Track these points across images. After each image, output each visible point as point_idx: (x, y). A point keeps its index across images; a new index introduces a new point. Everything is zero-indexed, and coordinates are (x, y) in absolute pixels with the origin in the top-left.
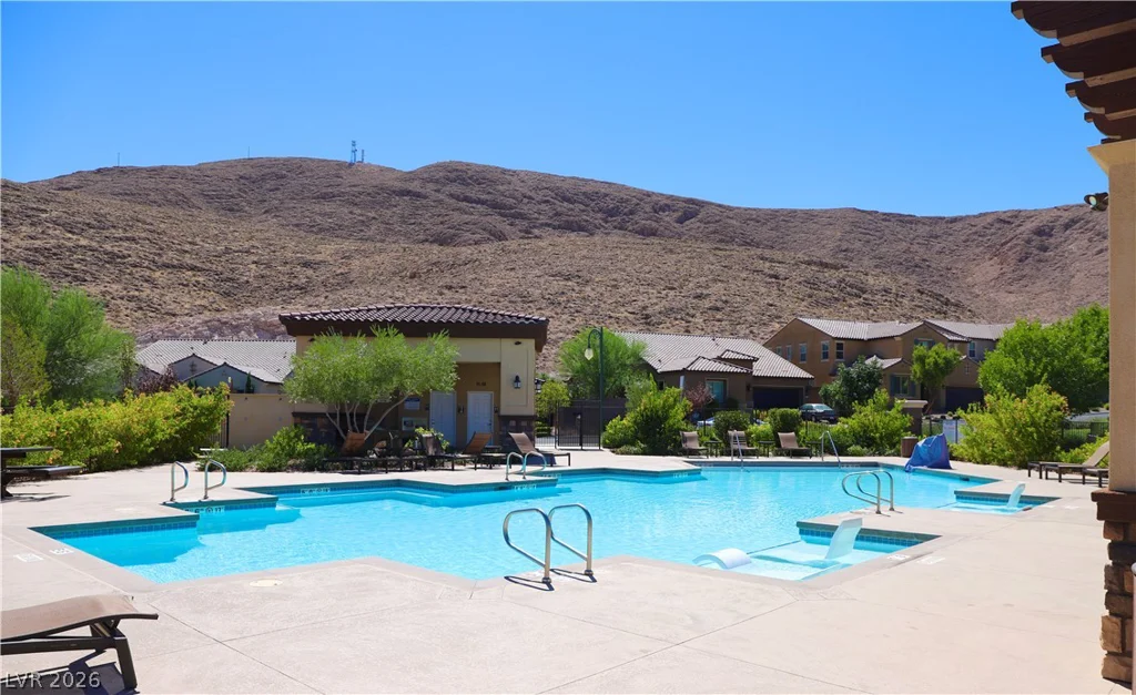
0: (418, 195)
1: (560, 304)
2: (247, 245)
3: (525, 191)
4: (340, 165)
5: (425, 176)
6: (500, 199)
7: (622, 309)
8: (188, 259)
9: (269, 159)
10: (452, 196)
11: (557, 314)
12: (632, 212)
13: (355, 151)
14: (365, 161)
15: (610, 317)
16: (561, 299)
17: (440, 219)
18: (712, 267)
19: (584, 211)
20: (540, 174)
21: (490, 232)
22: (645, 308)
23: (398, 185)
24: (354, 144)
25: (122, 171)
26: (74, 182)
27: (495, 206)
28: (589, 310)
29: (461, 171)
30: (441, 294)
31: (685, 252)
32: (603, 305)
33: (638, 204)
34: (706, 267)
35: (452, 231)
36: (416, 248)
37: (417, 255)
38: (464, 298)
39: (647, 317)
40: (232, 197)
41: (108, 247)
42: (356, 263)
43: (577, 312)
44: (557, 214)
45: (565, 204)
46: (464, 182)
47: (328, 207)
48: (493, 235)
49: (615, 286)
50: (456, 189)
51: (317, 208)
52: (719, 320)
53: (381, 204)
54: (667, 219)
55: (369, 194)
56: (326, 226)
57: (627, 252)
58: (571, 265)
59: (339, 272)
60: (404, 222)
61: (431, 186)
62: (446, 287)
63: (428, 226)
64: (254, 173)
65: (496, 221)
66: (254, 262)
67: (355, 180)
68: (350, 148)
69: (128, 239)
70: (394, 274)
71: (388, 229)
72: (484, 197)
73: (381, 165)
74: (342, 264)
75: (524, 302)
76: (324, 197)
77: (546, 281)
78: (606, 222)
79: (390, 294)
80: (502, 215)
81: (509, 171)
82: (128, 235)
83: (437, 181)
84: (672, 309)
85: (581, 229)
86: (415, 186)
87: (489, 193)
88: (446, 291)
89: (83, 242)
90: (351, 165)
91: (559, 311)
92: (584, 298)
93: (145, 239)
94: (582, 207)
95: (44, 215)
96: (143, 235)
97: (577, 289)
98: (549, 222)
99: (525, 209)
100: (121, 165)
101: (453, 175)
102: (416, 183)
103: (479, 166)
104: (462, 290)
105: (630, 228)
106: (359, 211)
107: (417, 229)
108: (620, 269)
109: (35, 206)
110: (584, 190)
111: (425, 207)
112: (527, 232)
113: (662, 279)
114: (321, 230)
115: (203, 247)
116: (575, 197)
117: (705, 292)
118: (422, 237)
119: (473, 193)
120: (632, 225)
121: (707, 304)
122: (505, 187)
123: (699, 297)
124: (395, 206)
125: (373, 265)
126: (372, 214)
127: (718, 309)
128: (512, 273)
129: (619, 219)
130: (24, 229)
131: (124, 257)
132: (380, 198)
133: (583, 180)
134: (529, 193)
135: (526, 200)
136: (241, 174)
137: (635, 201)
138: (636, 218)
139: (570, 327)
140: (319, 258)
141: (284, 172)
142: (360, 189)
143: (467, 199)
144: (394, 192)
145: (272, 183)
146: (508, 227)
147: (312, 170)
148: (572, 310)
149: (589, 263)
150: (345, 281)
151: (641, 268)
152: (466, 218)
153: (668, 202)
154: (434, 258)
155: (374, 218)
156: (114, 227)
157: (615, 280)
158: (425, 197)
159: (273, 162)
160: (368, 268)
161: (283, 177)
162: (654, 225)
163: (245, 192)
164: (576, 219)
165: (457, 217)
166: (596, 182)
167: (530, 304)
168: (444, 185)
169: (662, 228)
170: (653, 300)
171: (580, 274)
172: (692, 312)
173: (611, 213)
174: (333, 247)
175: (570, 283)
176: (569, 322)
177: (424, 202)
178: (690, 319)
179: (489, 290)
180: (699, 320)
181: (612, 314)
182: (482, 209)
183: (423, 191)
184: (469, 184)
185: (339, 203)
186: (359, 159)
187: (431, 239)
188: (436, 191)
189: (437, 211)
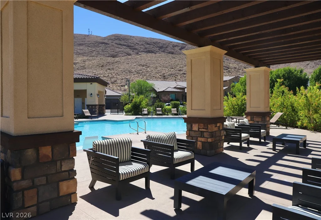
0: (107, 44)
1: (140, 73)
3: (137, 42)
4: (85, 35)
5: (109, 38)
6: (130, 44)
7: (158, 74)
10: (116, 44)
11: (139, 76)
12: (167, 47)
13: (89, 32)
14: (92, 34)
15: (154, 77)
16: (140, 72)
17: (113, 50)
18: (185, 62)
19: (153, 47)
20: (141, 37)
21: (127, 54)
22: (164, 74)
23: (101, 41)
24: (89, 29)
27: (128, 46)
28: (148, 75)
29: (119, 37)
30: (106, 71)
31: (178, 58)
32: (152, 73)
33: (168, 45)
34: (183, 62)
35: (116, 54)
36: (104, 58)
37: (104, 60)
38: (113, 72)
39: (165, 76)
42: (87, 63)
43: (145, 75)
44: (146, 48)
45: (148, 45)
46: (119, 40)
47: (81, 47)
48: (128, 54)
49: (156, 68)
50: (117, 42)
51: (78, 48)
52: (185, 77)
54: (177, 49)
55: (93, 44)
56: (81, 53)
57: (161, 58)
58: (145, 62)
59: (82, 65)
60: (103, 51)
61: (111, 41)
62: (108, 69)
63: (110, 52)
65: (128, 50)
67: (89, 40)
68: (88, 31)
70: (97, 66)
71: (99, 53)
72: (125, 44)
73: (97, 35)
74: (83, 63)
75: (130, 73)
76: (80, 45)
77: (137, 67)
78: (159, 50)
79: (92, 71)
80: (130, 49)
81: (132, 36)
83: (112, 40)
84: (171, 74)
85: (152, 52)
86: (106, 41)
87: (127, 43)
88: (108, 70)
90: (88, 35)
91: (139, 75)
92: (147, 71)
94: (153, 46)
97: (145, 69)
98: (143, 50)
99: (137, 47)
101: (116, 38)
102: (106, 40)
103: (124, 35)
104: (113, 70)
105: (166, 52)
106: (90, 48)
107: (106, 53)
108: (159, 63)
110: (153, 41)
111: (109, 47)
112: (137, 53)
113: (170, 66)
114: (80, 54)
116: (151, 43)
117: (182, 69)
118: (108, 55)
119: (122, 43)
120: (167, 51)
121: (182, 72)
122: (131, 41)
123: (180, 70)
124: (100, 47)
125: (91, 63)
127: (185, 74)
128: (128, 65)
129: (163, 49)
132: (96, 45)
133: (153, 38)
134: (138, 43)
135: (137, 45)
137: (168, 44)
138: (168, 49)
139: (142, 79)
140: (77, 62)
142: (90, 42)
143: (120, 45)
144: (100, 43)
146: (132, 52)
147: (77, 37)
148: (143, 75)
149: (150, 61)
150: (84, 68)
151: (165, 63)
152: (120, 50)
153: (177, 44)
154: (108, 61)
155: (94, 50)
157: (156, 66)
158: (109, 44)
160: (91, 64)
162: (173, 51)
164: (151, 49)
165: (117, 50)
166: (157, 39)
167: (131, 73)
168: (114, 41)
169: (175, 52)
170: (166, 72)
171: (147, 65)
172: (177, 75)
173: (161, 48)
174: (80, 59)
175: (144, 67)
176: (142, 78)
177: (108, 45)
178: (176, 77)
179: (120, 70)
180: (179, 77)
181: (154, 76)
182: (124, 47)
183: (108, 42)
184: (121, 40)
185: (85, 46)
186: (90, 34)
187: (110, 56)
188: (112, 42)
189: (112, 48)
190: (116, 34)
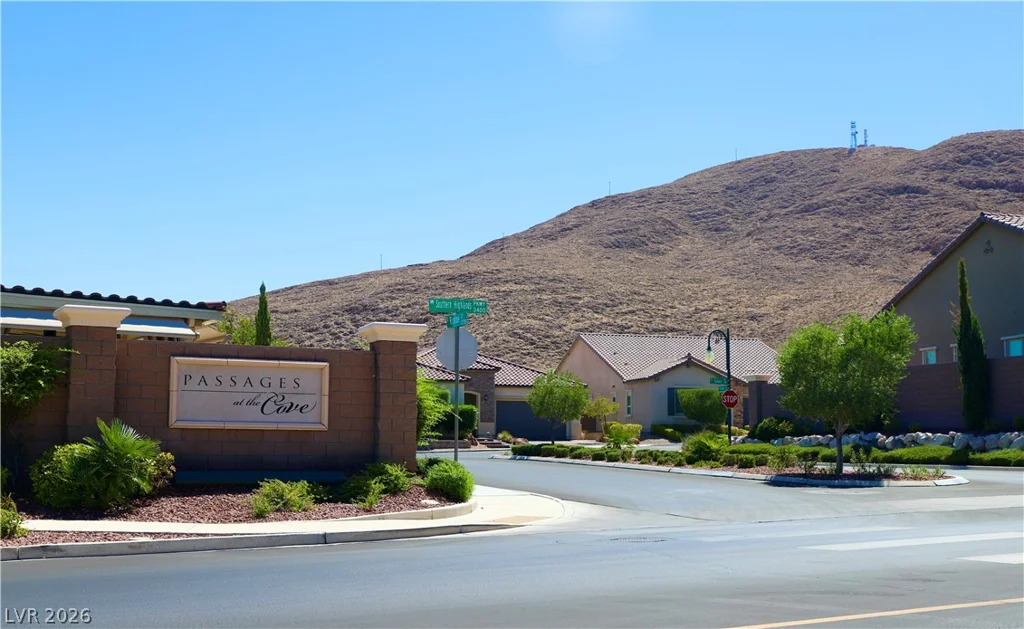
0: (917, 191)
2: (711, 303)
4: (838, 153)
8: (669, 324)
9: (758, 160)
10: (960, 184)
13: (854, 134)
14: (869, 144)
23: (894, 181)
24: (853, 125)
25: (614, 201)
26: (573, 222)
29: (978, 147)
40: (718, 214)
41: (619, 321)
46: (981, 162)
47: (811, 221)
50: (968, 173)
51: (799, 225)
53: (871, 210)
55: (858, 199)
60: (896, 228)
61: (937, 175)
64: (742, 180)
66: (715, 319)
68: (849, 131)
69: (630, 312)
72: (1005, 178)
73: (887, 145)
76: (808, 210)
82: (630, 309)
83: (944, 167)
86: (916, 178)
87: (1012, 172)
89: (605, 320)
90: (851, 151)
93: (640, 310)
95: (580, 302)
96: (639, 307)
100: (613, 194)
101: (966, 155)
102: (918, 174)
106: (845, 222)
107: (909, 234)
109: (574, 295)
114: (802, 251)
115: (679, 309)
118: (913, 245)
119: (991, 174)
124: (889, 209)
126: (857, 225)
130: (572, 314)
131: (629, 328)
132: (870, 202)
136: (727, 183)
141: (774, 174)
143: (982, 185)
144: (888, 191)
145: (760, 189)
147: (804, 167)
155: (860, 229)
156: (621, 303)
158: (925, 192)
159: (762, 162)
161: (773, 180)
163: (732, 206)
168: (954, 170)
177: (923, 198)
182: (999, 196)
183: (923, 184)
184: (988, 163)
185: (823, 215)
186: (860, 141)
187: (922, 246)
188: (941, 180)
189: (934, 209)
190: (968, 136)
